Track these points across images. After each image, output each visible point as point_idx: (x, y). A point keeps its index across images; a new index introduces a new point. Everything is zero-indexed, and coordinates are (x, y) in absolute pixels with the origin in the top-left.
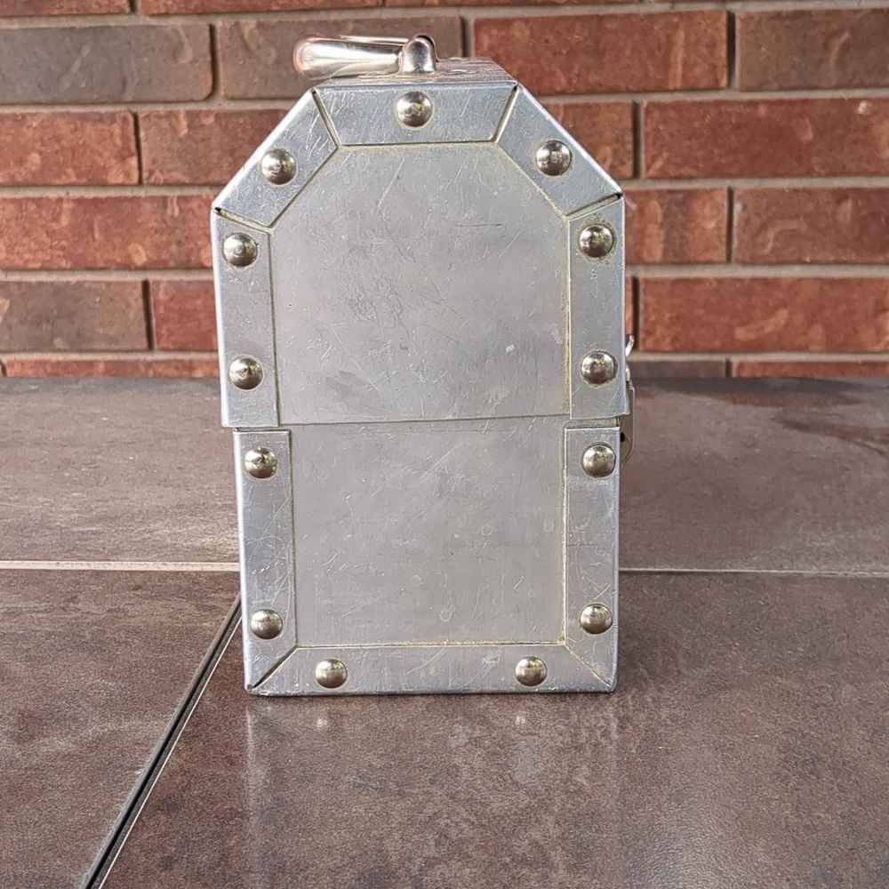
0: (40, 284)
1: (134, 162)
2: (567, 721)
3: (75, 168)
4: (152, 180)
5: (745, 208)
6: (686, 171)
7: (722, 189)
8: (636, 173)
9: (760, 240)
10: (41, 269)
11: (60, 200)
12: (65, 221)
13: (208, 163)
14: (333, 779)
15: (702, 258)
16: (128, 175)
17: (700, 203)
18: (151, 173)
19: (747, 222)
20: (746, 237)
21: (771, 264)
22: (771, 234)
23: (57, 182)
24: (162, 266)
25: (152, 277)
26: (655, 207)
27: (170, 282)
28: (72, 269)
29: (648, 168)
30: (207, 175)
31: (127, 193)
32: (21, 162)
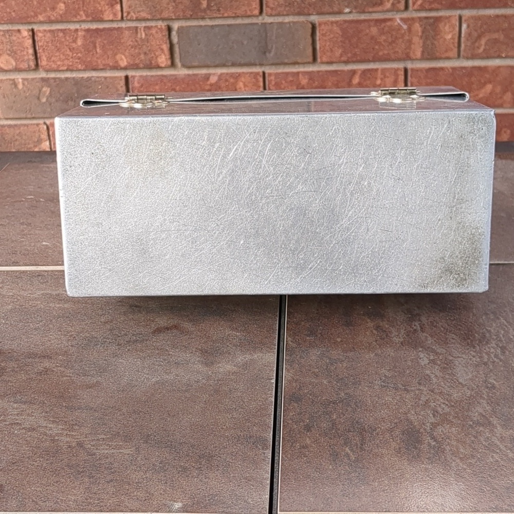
0: (67, 79)
1: (118, 7)
2: (474, 350)
3: (84, 11)
4: (129, 18)
5: (468, 26)
6: (435, 5)
7: (455, 16)
8: (407, 7)
9: (477, 44)
10: (67, 70)
11: (77, 30)
12: (80, 42)
13: (161, 7)
14: (370, 383)
15: (443, 56)
16: (115, 15)
17: (443, 24)
18: (128, 13)
19: (470, 34)
20: (469, 44)
21: (483, 58)
22: (483, 41)
23: (75, 20)
24: (135, 67)
25: (130, 73)
26: (417, 27)
27: (141, 76)
28: (84, 70)
29: (414, 4)
30: (161, 14)
31: (115, 25)
32: (53, 9)
